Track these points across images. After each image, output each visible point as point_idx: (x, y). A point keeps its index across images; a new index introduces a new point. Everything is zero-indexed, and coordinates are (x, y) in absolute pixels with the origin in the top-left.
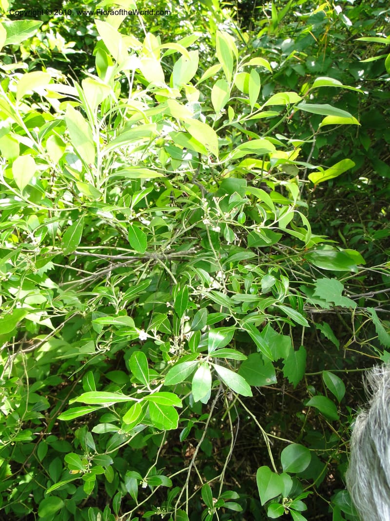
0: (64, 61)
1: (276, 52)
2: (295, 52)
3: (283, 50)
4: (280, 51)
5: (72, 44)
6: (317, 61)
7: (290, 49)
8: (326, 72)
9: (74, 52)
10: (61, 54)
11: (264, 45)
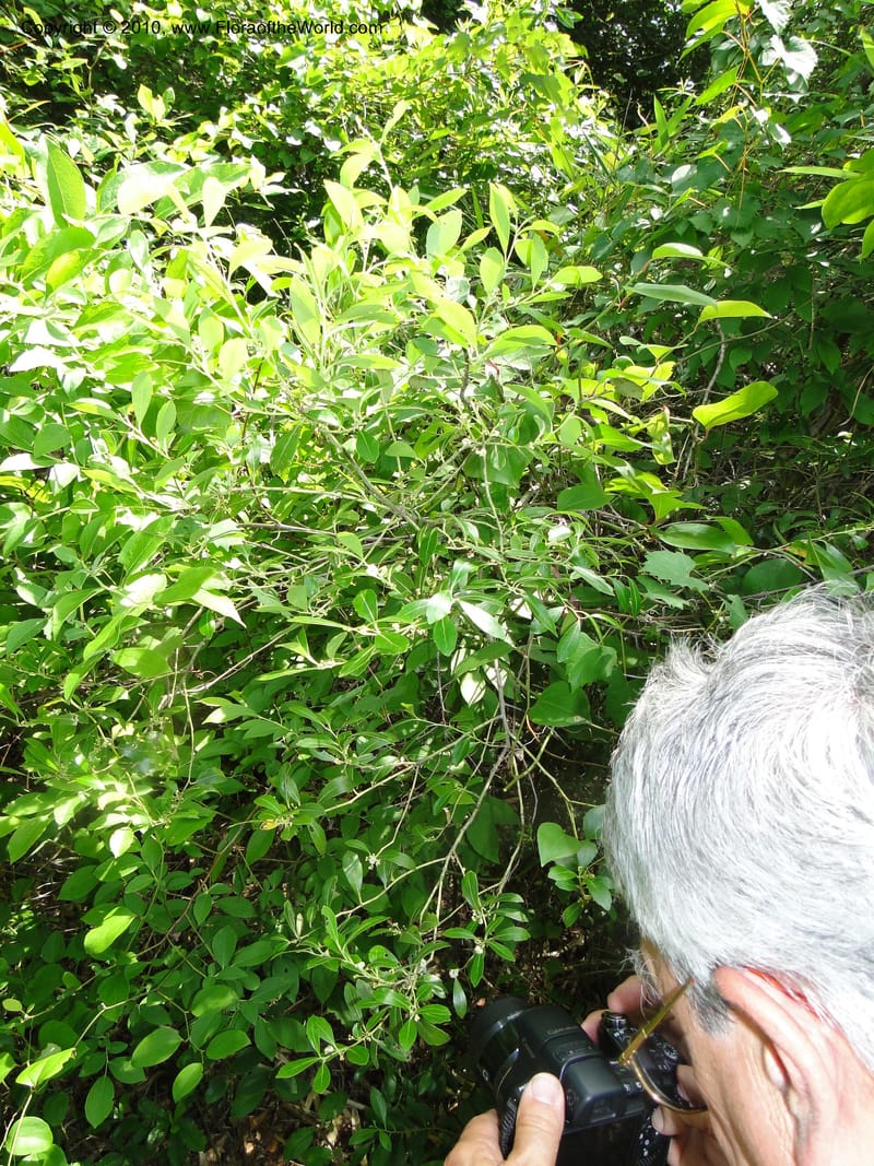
0: (265, 208)
1: (660, 190)
2: (690, 190)
3: (674, 187)
4: (670, 188)
5: (279, 176)
6: (734, 207)
7: (683, 185)
8: (750, 227)
9: (280, 190)
10: (259, 196)
11: (639, 177)
